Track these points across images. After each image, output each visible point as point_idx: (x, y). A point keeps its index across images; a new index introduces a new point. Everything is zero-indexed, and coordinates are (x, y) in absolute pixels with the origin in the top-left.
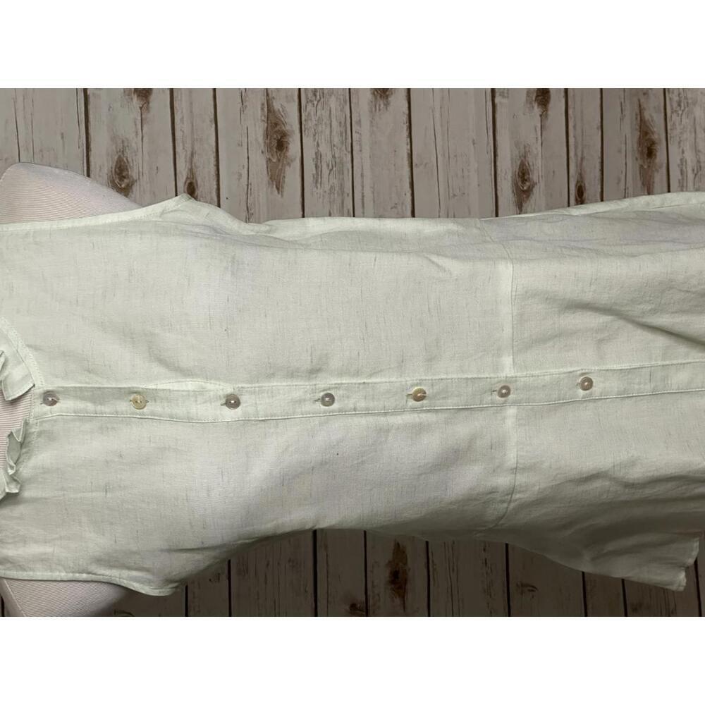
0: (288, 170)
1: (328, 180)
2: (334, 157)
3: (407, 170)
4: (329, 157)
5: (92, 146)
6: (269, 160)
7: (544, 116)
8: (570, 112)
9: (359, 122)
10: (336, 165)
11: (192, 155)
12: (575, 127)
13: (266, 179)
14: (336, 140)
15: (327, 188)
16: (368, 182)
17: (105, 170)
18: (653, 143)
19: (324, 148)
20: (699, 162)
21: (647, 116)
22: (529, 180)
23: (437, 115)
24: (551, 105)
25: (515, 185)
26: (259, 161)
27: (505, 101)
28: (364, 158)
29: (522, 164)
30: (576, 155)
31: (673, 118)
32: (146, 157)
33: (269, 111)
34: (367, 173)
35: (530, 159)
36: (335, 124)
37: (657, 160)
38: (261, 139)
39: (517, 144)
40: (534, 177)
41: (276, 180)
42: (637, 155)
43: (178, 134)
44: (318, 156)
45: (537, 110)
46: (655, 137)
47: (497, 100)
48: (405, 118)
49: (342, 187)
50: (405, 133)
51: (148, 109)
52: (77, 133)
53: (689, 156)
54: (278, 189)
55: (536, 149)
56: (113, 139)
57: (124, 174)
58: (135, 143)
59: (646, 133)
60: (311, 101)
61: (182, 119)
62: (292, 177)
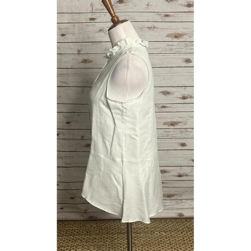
0: (167, 126)
1: (165, 134)
2: (170, 135)
3: (166, 149)
4: (170, 134)
5: (173, 88)
6: (169, 122)
7: (176, 176)
8: (177, 181)
9: (176, 140)
10: (168, 135)
11: (171, 107)
12: (174, 182)
13: (166, 121)
14: (173, 135)
15: (164, 133)
16: (164, 141)
17: (168, 90)
18: (170, 197)
19: (171, 133)
20: (166, 206)
21: (175, 196)
22: (164, 173)
23: (177, 155)
24: (178, 177)
25: (163, 170)
26: (169, 120)
27: (179, 169)
28: (169, 141)
29: (167, 171)
30: (169, 182)
31: (175, 201)
32: (171, 98)
33: (179, 122)
34: (166, 141)
35: (168, 173)
36: (176, 135)
37: (167, 198)
38: (173, 121)
39: (171, 171)
40: (165, 174)
41: (165, 124)
42: (168, 194)
43: (175, 104)
44: (170, 132)
45: (177, 175)
46: (171, 197)
47: (179, 167)
48: (176, 149)
49: (164, 136)
50: (174, 149)
51: (180, 99)
52: (176, 85)
53: (168, 204)
54: (164, 124)
55: (170, 174)
56: (174, 92)
57: (167, 94)
58: (173, 96)
59: (172, 196)
60: (180, 131)
61: (177, 105)
62: (166, 127)
